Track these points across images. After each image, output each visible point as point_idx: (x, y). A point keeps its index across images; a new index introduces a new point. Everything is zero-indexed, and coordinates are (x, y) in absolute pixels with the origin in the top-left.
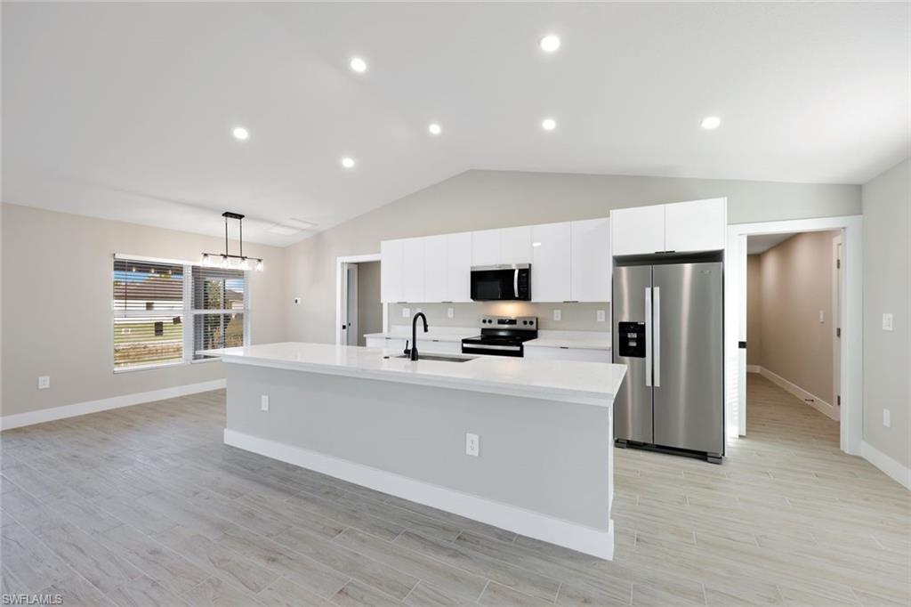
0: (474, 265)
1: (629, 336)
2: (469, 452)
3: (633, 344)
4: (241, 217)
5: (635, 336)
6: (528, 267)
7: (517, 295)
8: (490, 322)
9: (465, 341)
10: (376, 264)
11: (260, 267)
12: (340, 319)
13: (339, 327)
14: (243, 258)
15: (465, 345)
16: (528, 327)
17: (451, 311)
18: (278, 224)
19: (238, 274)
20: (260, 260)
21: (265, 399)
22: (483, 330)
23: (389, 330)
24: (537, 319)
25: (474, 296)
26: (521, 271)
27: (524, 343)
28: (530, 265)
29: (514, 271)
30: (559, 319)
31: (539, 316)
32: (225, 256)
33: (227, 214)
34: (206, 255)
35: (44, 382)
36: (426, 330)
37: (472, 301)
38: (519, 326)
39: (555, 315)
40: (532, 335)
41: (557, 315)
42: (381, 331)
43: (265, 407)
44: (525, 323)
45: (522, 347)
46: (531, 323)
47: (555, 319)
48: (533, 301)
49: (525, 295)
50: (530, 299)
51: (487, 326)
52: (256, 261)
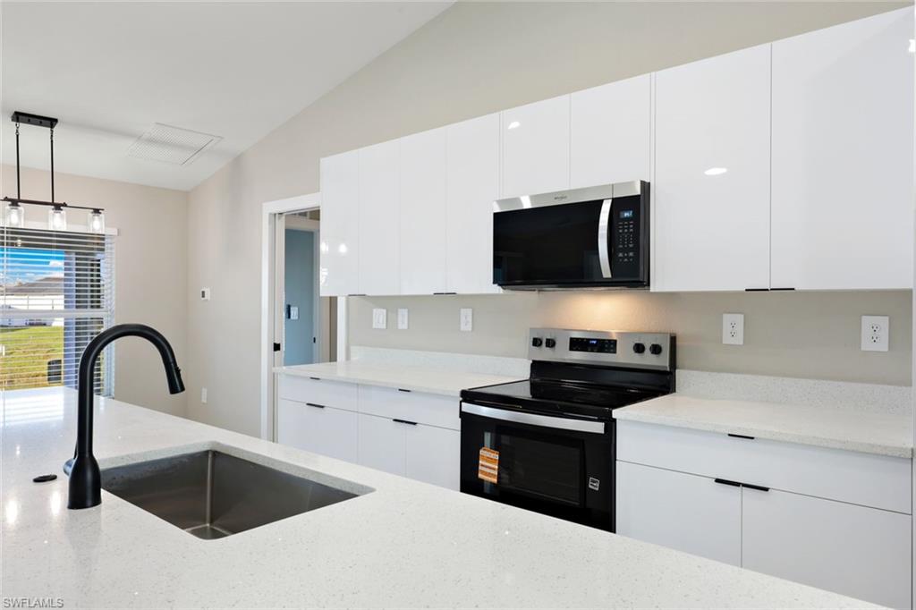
0: (503, 197)
4: (51, 122)
6: (638, 192)
7: (607, 273)
8: (551, 344)
9: (468, 396)
11: (97, 224)
12: (268, 330)
13: (266, 347)
14: (57, 206)
15: (469, 408)
16: (648, 360)
17: (466, 314)
19: (94, 242)
20: (97, 211)
22: (536, 366)
24: (673, 340)
25: (502, 276)
26: (618, 204)
27: (616, 413)
28: (646, 187)
29: (599, 203)
30: (739, 340)
31: (679, 330)
32: (15, 203)
33: (18, 117)
37: (497, 289)
38: (623, 356)
39: (727, 328)
40: (659, 384)
41: (733, 328)
42: (335, 360)
44: (639, 348)
45: (611, 425)
46: (656, 350)
47: (727, 340)
48: (653, 288)
51: (545, 355)
52: (89, 213)
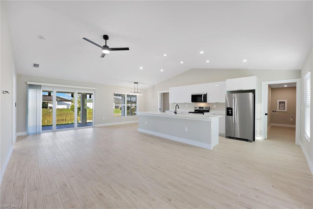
0: (192, 93)
1: (229, 111)
2: (186, 131)
3: (230, 113)
4: (138, 83)
5: (231, 111)
6: (206, 94)
7: (203, 101)
8: (197, 108)
9: (189, 112)
10: (168, 93)
11: (141, 94)
12: (159, 107)
13: (159, 109)
14: (138, 93)
16: (207, 109)
17: (187, 105)
18: (145, 84)
19: (135, 96)
21: (146, 122)
23: (171, 110)
25: (192, 101)
26: (204, 95)
28: (207, 93)
29: (202, 95)
30: (215, 107)
31: (210, 106)
32: (134, 92)
33: (135, 83)
34: (131, 92)
35: (104, 118)
36: (178, 108)
37: (192, 102)
38: (204, 109)
40: (208, 111)
41: (215, 106)
42: (169, 110)
43: (146, 124)
44: (206, 108)
45: (204, 114)
46: (208, 108)
48: (207, 102)
49: (205, 101)
50: (206, 102)
51: (196, 109)
